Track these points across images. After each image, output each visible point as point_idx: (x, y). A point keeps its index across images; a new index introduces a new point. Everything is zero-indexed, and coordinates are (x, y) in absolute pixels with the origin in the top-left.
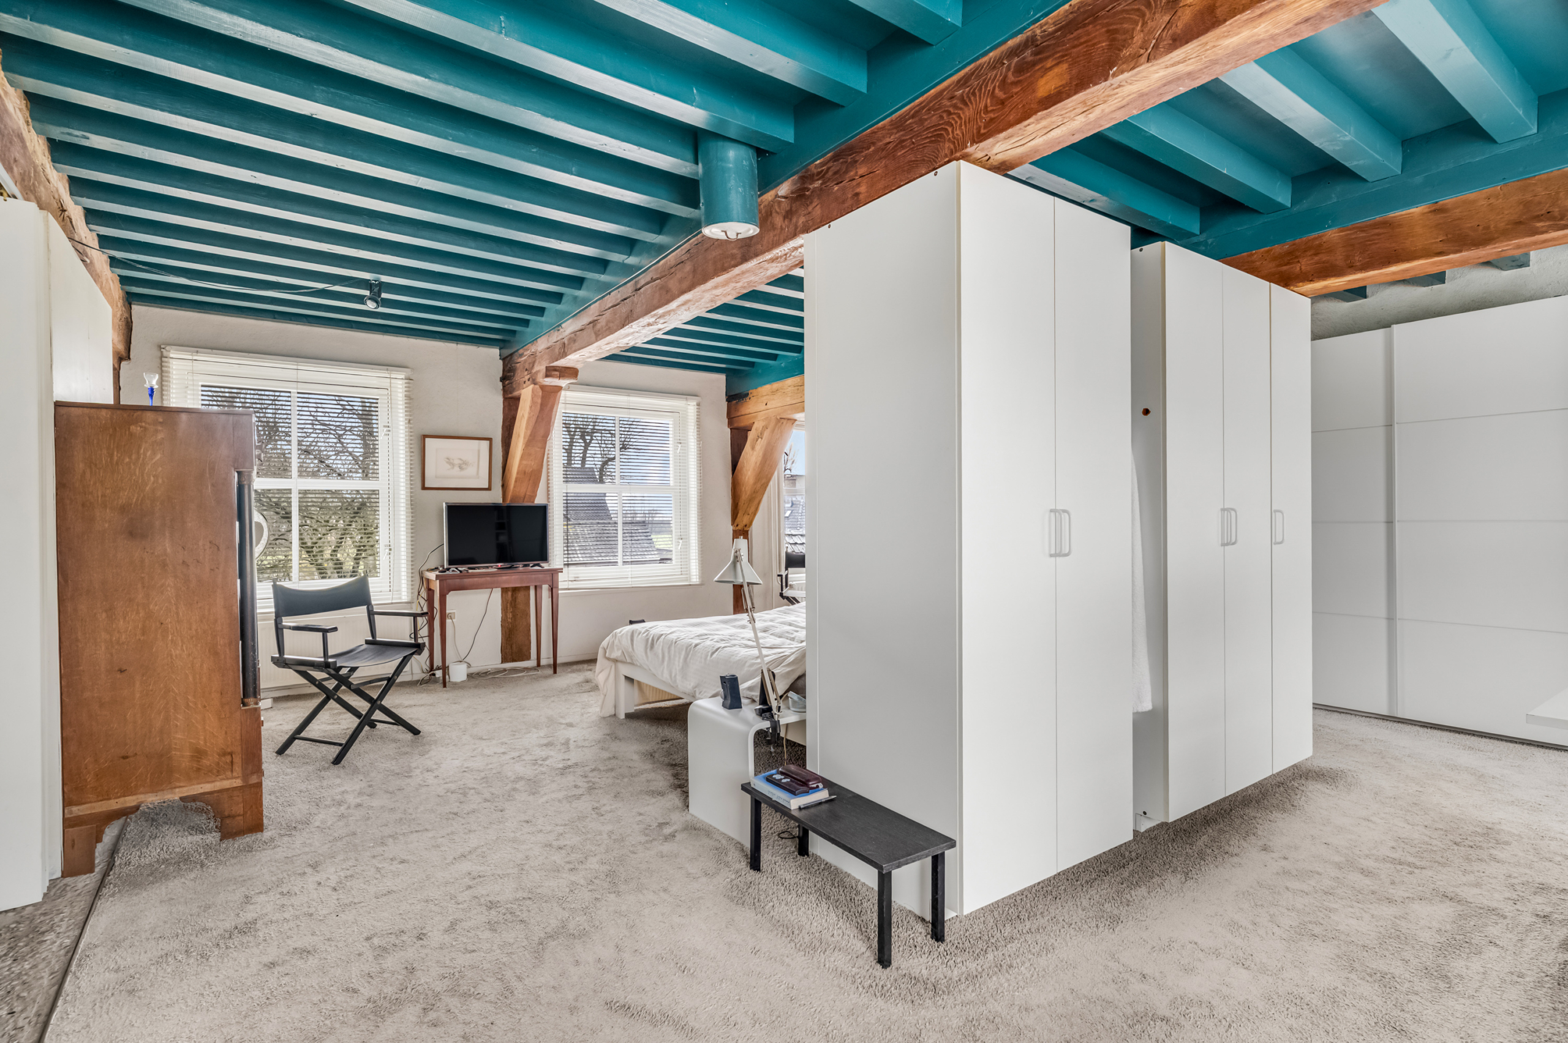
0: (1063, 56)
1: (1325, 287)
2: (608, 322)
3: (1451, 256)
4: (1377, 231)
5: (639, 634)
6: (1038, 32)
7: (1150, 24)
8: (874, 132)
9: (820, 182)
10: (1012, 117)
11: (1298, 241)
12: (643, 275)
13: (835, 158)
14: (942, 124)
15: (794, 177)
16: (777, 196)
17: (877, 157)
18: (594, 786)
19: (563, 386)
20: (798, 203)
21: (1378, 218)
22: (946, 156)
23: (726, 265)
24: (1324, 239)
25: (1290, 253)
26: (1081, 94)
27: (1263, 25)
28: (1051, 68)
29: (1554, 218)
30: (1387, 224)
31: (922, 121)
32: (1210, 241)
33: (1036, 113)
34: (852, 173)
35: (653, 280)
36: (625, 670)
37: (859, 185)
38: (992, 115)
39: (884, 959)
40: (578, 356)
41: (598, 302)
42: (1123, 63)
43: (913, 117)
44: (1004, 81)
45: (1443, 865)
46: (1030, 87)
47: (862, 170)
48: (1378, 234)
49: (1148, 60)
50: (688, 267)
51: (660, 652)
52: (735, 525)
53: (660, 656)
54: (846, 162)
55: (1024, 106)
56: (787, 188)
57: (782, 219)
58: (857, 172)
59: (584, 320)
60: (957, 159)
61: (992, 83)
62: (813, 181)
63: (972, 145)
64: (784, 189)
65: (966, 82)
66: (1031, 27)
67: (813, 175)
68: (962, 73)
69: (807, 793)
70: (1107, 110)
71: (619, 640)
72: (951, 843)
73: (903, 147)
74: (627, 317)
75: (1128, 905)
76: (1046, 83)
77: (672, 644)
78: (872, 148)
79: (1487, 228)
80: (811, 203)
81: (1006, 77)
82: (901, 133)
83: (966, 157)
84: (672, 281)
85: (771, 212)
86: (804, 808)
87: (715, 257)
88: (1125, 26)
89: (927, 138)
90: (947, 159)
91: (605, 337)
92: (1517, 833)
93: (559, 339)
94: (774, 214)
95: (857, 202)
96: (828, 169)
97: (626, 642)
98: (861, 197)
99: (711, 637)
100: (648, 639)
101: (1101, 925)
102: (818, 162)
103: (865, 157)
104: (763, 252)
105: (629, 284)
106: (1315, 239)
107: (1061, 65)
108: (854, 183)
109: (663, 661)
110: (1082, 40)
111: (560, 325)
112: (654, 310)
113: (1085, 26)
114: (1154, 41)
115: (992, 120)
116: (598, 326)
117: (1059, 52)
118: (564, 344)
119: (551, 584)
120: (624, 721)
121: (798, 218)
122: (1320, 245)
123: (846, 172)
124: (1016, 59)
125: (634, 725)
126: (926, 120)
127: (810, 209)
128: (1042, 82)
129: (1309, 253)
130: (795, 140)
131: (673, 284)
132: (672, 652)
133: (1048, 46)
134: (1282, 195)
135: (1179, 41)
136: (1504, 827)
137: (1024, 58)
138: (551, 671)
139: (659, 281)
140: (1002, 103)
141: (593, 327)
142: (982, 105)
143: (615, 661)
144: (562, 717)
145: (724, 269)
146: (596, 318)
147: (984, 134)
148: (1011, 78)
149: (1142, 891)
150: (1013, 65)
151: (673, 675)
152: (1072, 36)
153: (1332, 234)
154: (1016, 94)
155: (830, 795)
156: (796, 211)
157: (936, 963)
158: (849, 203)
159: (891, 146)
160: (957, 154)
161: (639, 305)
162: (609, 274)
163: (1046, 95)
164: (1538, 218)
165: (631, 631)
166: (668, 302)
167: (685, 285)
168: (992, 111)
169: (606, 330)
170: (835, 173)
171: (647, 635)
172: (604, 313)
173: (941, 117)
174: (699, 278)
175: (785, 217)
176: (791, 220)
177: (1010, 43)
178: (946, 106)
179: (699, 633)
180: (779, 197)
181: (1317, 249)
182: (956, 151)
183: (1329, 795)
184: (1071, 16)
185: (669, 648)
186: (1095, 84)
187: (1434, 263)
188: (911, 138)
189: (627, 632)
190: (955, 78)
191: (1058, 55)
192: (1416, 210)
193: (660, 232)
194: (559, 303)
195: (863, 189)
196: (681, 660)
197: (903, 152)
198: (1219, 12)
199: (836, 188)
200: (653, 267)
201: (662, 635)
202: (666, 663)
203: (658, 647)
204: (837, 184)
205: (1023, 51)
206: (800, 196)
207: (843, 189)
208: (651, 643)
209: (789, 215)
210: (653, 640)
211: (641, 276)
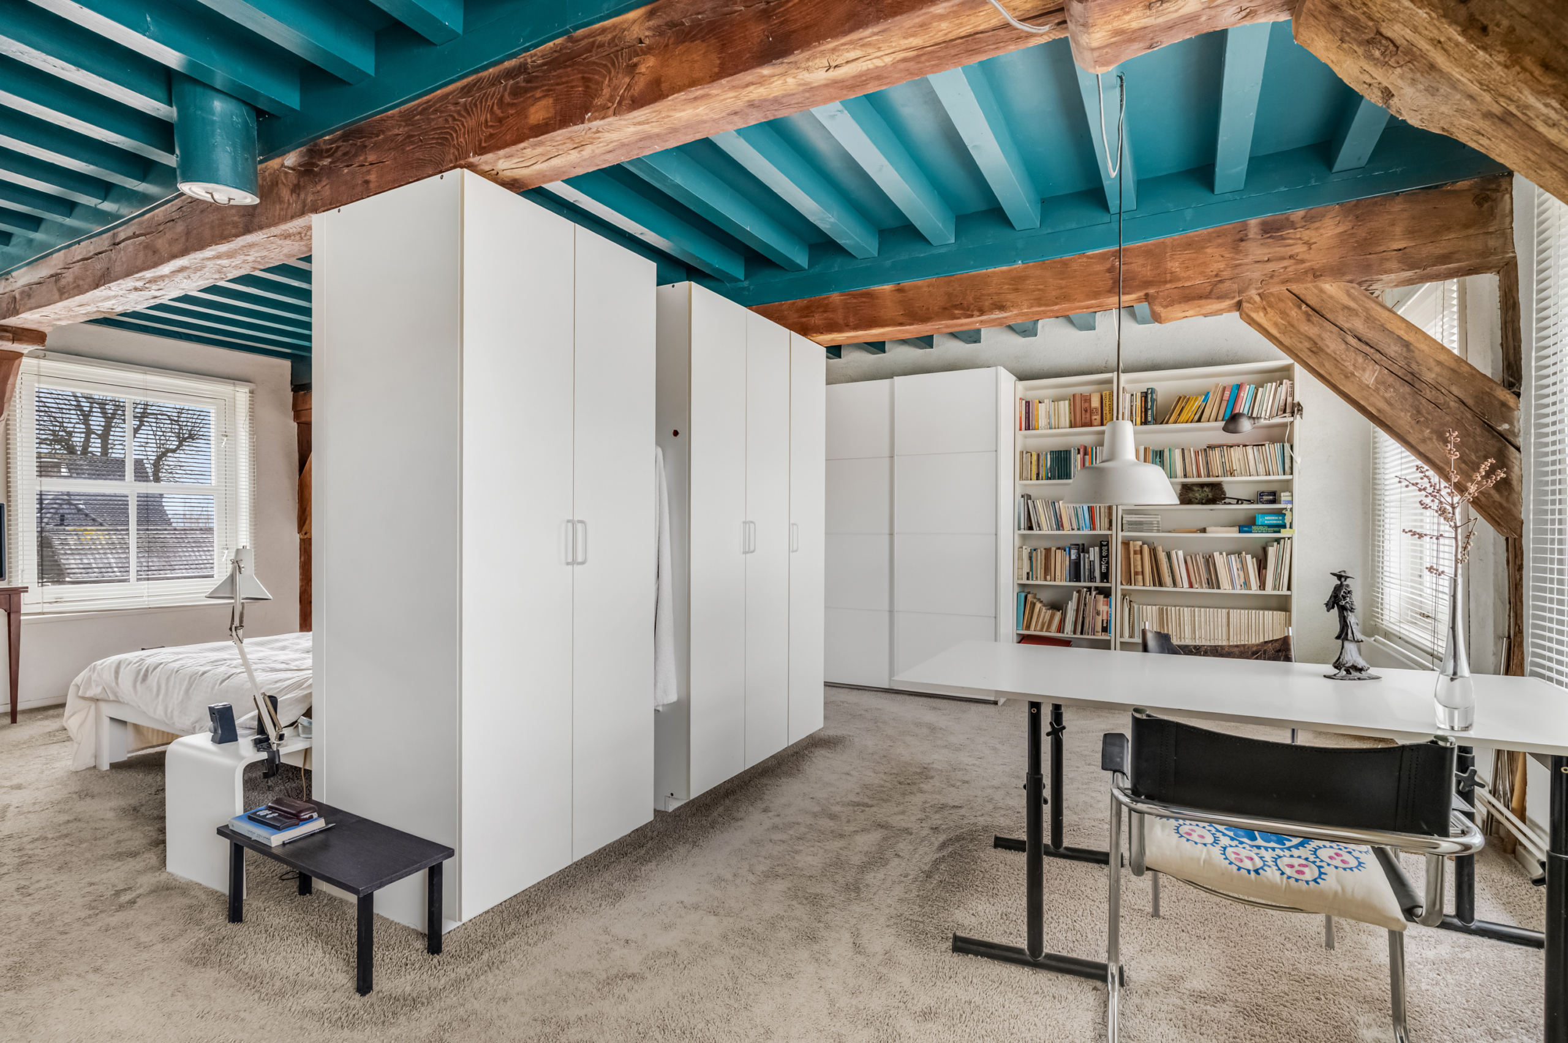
0: (549, 90)
1: (832, 340)
2: (76, 279)
3: (908, 327)
4: (864, 300)
5: (129, 664)
6: (529, 60)
7: (615, 81)
8: (382, 120)
9: (329, 160)
10: (508, 137)
11: (813, 298)
12: (123, 227)
13: (345, 137)
14: (448, 128)
15: (302, 149)
16: (283, 165)
17: (386, 147)
18: (30, 860)
19: (25, 352)
20: (306, 178)
21: (864, 289)
22: (451, 161)
23: (226, 233)
24: (831, 300)
25: (807, 307)
26: (564, 130)
27: (701, 108)
28: (539, 99)
29: (963, 309)
30: (869, 295)
31: (429, 121)
32: (752, 287)
33: (528, 138)
34: (361, 158)
35: (135, 236)
36: (108, 710)
37: (368, 172)
38: (491, 131)
39: (364, 985)
40: (37, 316)
41: (63, 251)
42: (596, 111)
43: (420, 113)
44: (501, 99)
45: (886, 801)
46: (522, 113)
47: (372, 158)
48: (864, 302)
49: (614, 114)
50: (180, 227)
51: (155, 684)
52: (303, 532)
53: (155, 689)
54: (356, 145)
55: (518, 129)
56: (294, 159)
57: (289, 192)
58: (366, 158)
59: (43, 271)
60: (462, 167)
61: (491, 99)
62: (322, 158)
63: (474, 156)
64: (291, 159)
65: (469, 91)
66: (524, 55)
67: (322, 150)
68: (465, 81)
69: (297, 825)
70: (597, 151)
71: (98, 673)
72: (449, 852)
73: (412, 143)
74: (103, 276)
75: (634, 881)
76: (536, 112)
77: (171, 674)
78: (381, 137)
79: (928, 309)
80: (320, 181)
81: (502, 97)
82: (410, 127)
83: (471, 167)
84: (160, 241)
85: (277, 182)
86: (289, 843)
87: (212, 221)
88: (596, 77)
89: (433, 138)
90: (452, 165)
91: (73, 297)
92: (940, 768)
93: (7, 290)
94: (280, 186)
95: (366, 191)
96: (338, 148)
97: (109, 676)
98: (372, 185)
99: (229, 662)
100: (141, 670)
101: (604, 903)
102: (327, 138)
103: (375, 144)
104: (269, 226)
105: (105, 236)
106: (825, 298)
107: (547, 98)
108: (364, 169)
109: (158, 695)
110: (564, 80)
111: (8, 273)
112: (137, 273)
113: (566, 67)
114: (618, 98)
115: (491, 135)
116: (63, 282)
117: (545, 85)
118: (15, 298)
119: (7, 607)
120: (108, 773)
121: (306, 195)
122: (827, 305)
123: (356, 155)
124: (511, 82)
125: (121, 776)
126: (433, 119)
127: (319, 188)
128: (533, 110)
129: (820, 310)
130: (301, 107)
131: (161, 243)
132: (171, 683)
133: (537, 77)
134: (801, 259)
135: (637, 103)
136: (935, 766)
137: (518, 83)
138: (8, 720)
139: (143, 238)
140: (500, 120)
141: (56, 281)
142: (483, 118)
143: (96, 700)
144: (6, 779)
145: (224, 238)
146: (59, 271)
147: (484, 148)
148: (507, 99)
149: (652, 865)
150: (509, 87)
151: (169, 710)
152: (555, 73)
153: (835, 297)
154: (512, 115)
155: (327, 824)
156: (304, 187)
157: (425, 977)
158: (359, 189)
159: (400, 138)
160: (460, 162)
161: (118, 263)
162: (77, 218)
163: (536, 123)
164: (956, 307)
165: (117, 662)
166: (155, 265)
167: (176, 249)
168: (492, 126)
169: (74, 288)
170: (345, 154)
171: (140, 665)
172: (71, 266)
173: (446, 120)
174: (193, 243)
175: (293, 191)
176: (299, 195)
177: (507, 64)
178: (450, 111)
179: (215, 658)
180: (286, 167)
181: (826, 308)
182: (460, 159)
183: (828, 758)
184: (556, 55)
185: (168, 679)
186: (575, 124)
187: (899, 331)
188: (419, 135)
189: (112, 663)
190: (459, 84)
191: (545, 88)
192: (887, 287)
193: (143, 179)
194: (7, 245)
195: (372, 177)
196: (182, 693)
197: (411, 147)
198: (665, 86)
199: (346, 171)
200: (136, 220)
201: (161, 664)
202: (161, 697)
203: (153, 679)
204: (347, 166)
205: (517, 75)
206: (307, 171)
207: (353, 174)
208: (143, 675)
209: (296, 189)
210: (147, 671)
211: (120, 229)
